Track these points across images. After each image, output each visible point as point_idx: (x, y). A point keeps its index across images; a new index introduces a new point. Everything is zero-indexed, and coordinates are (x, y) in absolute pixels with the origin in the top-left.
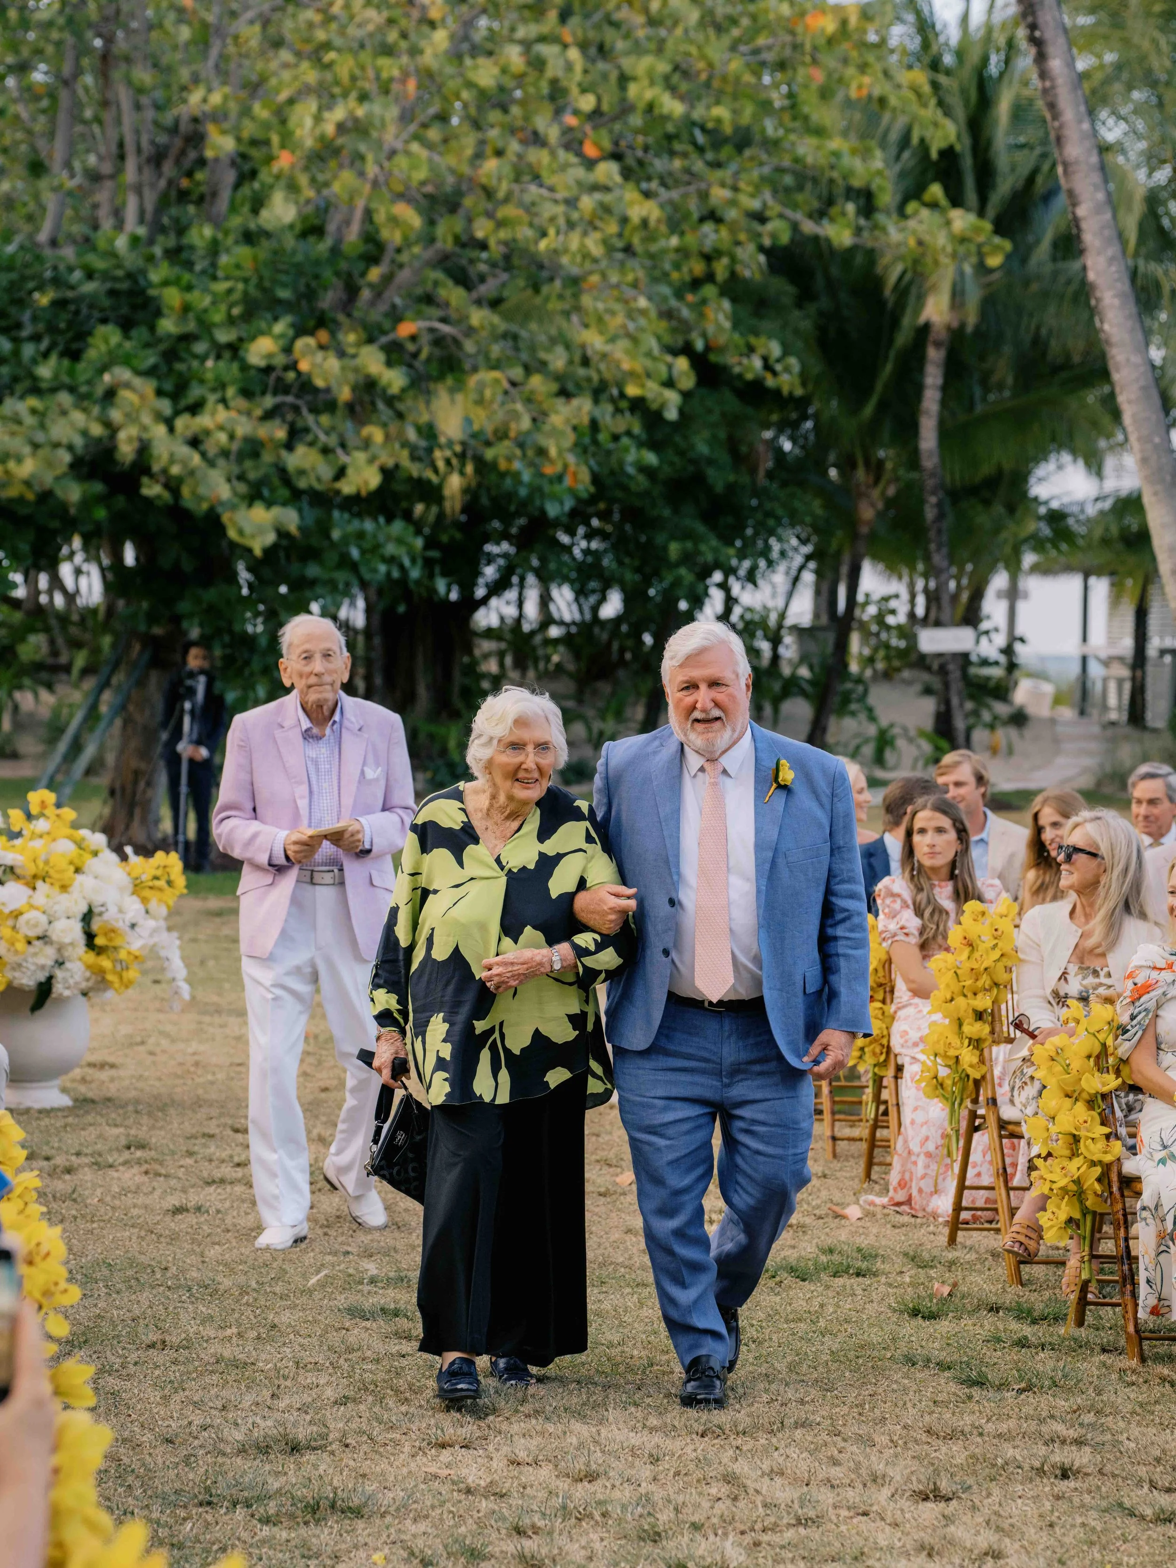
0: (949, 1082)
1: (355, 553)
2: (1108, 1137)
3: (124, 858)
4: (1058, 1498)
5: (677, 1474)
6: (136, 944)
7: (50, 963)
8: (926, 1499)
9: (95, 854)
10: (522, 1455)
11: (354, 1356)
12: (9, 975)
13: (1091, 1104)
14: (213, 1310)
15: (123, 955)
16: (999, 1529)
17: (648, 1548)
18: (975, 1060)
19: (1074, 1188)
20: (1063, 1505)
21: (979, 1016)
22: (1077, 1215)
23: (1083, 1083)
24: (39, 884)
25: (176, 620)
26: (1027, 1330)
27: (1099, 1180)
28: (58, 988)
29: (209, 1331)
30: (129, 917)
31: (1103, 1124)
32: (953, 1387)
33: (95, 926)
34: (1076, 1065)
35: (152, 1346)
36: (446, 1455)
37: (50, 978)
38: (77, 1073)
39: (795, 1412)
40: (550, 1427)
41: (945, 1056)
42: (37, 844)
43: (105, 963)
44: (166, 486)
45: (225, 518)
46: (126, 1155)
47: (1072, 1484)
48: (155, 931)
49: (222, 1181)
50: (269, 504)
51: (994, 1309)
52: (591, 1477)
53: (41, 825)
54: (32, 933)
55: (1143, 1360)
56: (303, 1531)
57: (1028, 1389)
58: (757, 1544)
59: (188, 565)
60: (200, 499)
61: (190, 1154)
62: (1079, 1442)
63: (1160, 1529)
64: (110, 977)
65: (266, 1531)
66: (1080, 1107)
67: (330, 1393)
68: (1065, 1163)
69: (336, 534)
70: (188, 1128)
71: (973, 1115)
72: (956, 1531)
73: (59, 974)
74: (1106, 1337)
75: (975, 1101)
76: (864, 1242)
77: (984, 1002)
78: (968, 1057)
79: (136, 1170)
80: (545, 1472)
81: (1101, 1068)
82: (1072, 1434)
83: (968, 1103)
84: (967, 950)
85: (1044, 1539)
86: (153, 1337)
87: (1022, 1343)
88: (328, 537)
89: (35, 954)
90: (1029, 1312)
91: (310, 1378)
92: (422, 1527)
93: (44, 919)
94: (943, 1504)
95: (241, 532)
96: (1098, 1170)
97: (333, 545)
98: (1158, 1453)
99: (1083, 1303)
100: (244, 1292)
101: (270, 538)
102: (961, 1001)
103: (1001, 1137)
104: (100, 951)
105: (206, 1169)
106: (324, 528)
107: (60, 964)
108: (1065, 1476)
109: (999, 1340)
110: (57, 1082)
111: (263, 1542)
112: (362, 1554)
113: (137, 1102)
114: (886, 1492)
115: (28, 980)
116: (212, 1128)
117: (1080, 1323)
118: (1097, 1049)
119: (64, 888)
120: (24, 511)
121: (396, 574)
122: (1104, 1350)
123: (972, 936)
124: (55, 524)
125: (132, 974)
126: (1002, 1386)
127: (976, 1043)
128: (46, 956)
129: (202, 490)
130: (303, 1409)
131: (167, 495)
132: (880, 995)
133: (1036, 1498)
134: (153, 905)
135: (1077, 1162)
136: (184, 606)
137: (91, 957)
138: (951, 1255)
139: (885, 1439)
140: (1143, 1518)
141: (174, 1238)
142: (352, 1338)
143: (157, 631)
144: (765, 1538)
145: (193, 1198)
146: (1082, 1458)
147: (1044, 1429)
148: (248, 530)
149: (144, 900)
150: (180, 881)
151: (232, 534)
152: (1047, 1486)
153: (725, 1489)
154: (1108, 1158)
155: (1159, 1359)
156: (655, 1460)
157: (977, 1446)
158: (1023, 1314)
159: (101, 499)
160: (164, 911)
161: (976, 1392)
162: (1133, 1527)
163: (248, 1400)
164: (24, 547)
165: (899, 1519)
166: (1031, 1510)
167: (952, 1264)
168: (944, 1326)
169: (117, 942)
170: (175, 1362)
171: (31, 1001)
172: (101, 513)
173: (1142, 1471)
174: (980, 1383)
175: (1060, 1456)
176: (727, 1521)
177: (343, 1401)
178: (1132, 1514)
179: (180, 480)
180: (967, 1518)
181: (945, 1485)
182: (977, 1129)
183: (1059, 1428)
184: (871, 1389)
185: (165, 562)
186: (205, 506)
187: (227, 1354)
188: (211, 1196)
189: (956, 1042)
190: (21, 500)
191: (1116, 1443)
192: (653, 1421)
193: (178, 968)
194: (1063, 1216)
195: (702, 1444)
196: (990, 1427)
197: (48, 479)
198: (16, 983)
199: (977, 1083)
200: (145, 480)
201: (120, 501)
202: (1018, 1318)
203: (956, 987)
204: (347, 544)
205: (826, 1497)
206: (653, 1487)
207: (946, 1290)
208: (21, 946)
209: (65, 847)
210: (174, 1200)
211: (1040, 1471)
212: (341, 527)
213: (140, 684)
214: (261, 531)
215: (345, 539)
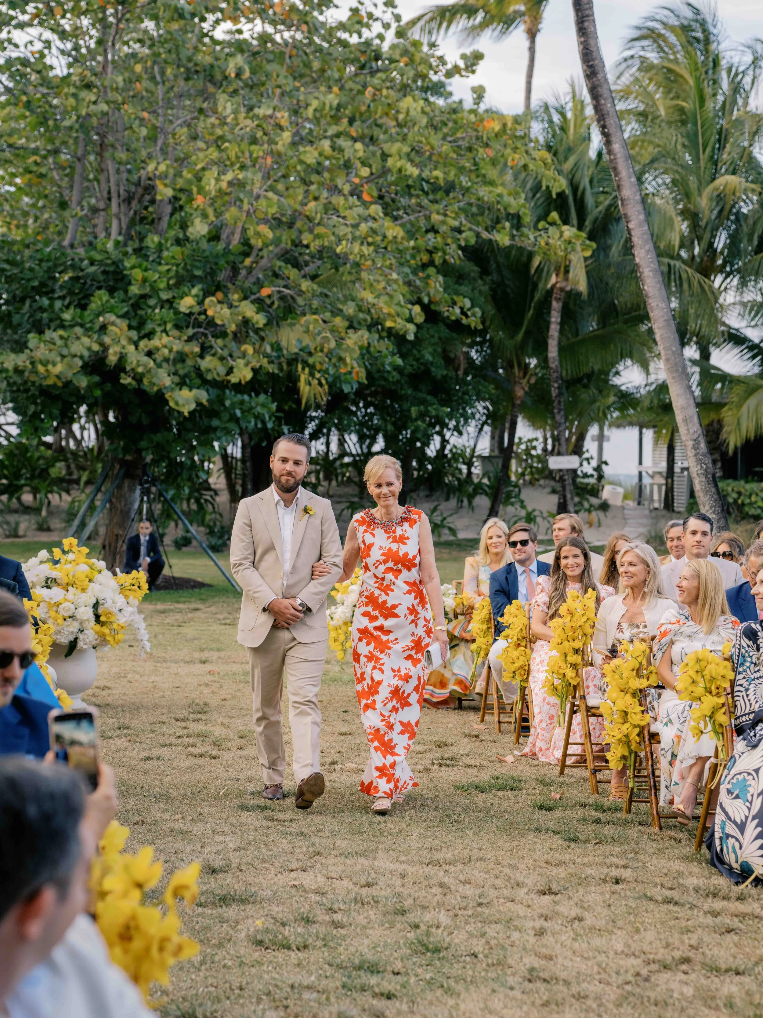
0: (560, 687)
1: (238, 413)
2: (643, 712)
3: (115, 574)
4: (613, 893)
5: (415, 883)
6: (122, 620)
7: (76, 630)
8: (545, 894)
9: (100, 572)
10: (333, 875)
11: (244, 828)
12: (55, 637)
13: (634, 695)
14: (168, 806)
15: (115, 626)
16: (582, 907)
17: (399, 918)
18: (574, 675)
19: (624, 739)
20: (616, 896)
21: (576, 651)
22: (627, 754)
23: (630, 684)
24: (70, 588)
25: (139, 451)
26: (600, 815)
27: (638, 735)
28: (80, 644)
29: (166, 816)
30: (119, 606)
31: (640, 705)
32: (560, 842)
33: (100, 610)
34: (625, 675)
35: (137, 823)
36: (293, 875)
37: (76, 639)
38: (90, 691)
39: (476, 854)
40: (348, 862)
41: (558, 673)
42: (69, 566)
43: (106, 630)
44: (133, 378)
45: (167, 396)
46: (118, 732)
47: (620, 886)
48: (132, 613)
49: (170, 745)
50: (191, 388)
51: (584, 805)
52: (369, 885)
53: (71, 556)
54: (67, 614)
55: (661, 828)
56: (220, 910)
57: (600, 842)
58: (456, 915)
59: (145, 421)
60: (153, 385)
61: (153, 732)
62: (625, 867)
63: (666, 906)
64: (108, 638)
65: (200, 910)
66: (628, 697)
67: (231, 845)
68: (620, 726)
69: (227, 403)
70: (151, 719)
71: (573, 705)
72: (561, 908)
73: (81, 636)
74: (641, 818)
75: (574, 697)
76: (515, 774)
77: (578, 644)
78: (570, 673)
79: (124, 739)
80: (345, 883)
81: (639, 676)
82: (622, 863)
83: (570, 698)
84: (569, 617)
85: (606, 911)
86: (137, 819)
87: (597, 821)
88: (223, 405)
89: (68, 626)
90: (602, 806)
91: (221, 838)
92: (281, 908)
93: (72, 607)
94: (553, 897)
95: (176, 403)
96: (637, 730)
97: (226, 408)
98: (665, 871)
99: (631, 800)
100: (184, 798)
101: (193, 406)
102: (566, 644)
103: (588, 716)
104: (102, 624)
105: (162, 740)
106: (221, 400)
107: (81, 631)
108: (617, 882)
109: (585, 820)
110: (80, 695)
111: (199, 915)
112: (250, 921)
113: (123, 706)
114: (525, 890)
115: (65, 640)
116: (164, 718)
117: (629, 811)
118: (637, 666)
119: (83, 590)
120: (56, 392)
121: (259, 426)
122: (640, 824)
123: (572, 609)
124: (73, 399)
125: (120, 637)
126: (586, 841)
127: (574, 666)
128: (74, 627)
129: (154, 380)
130: (218, 853)
131: (134, 383)
132: (523, 644)
133: (602, 893)
134: (131, 599)
135: (627, 725)
136: (143, 444)
137: (98, 627)
138: (561, 780)
139: (524, 866)
140: (657, 901)
141: (146, 772)
142: (242, 820)
143: (128, 457)
144: (460, 913)
145: (155, 753)
146: (627, 874)
147: (607, 861)
148: (181, 402)
149: (126, 597)
150: (145, 586)
151: (171, 404)
152: (608, 887)
153: (439, 890)
154: (643, 723)
155: (669, 827)
156: (403, 876)
157: (572, 869)
158: (599, 808)
159: (98, 385)
160: (137, 602)
161: (572, 845)
162: (651, 906)
163: (188, 849)
164: (56, 412)
165: (530, 903)
166: (599, 898)
167: (561, 784)
168: (557, 814)
169: (112, 619)
170: (149, 831)
171: (65, 651)
172: (98, 393)
173: (658, 880)
174: (575, 840)
175: (615, 873)
176: (440, 905)
177: (239, 849)
178: (651, 899)
179: (142, 375)
180: (566, 903)
181: (554, 887)
182: (575, 712)
183: (615, 860)
184: (517, 843)
185: (133, 419)
186: (155, 389)
187: (176, 827)
188: (165, 752)
189: (563, 665)
190: (54, 386)
191: (644, 867)
192: (403, 858)
193: (144, 634)
194: (619, 755)
195: (427, 870)
196: (579, 860)
197: (69, 375)
198: (59, 641)
199: (575, 687)
200: (122, 375)
201: (108, 387)
202: (596, 810)
203: (564, 636)
204: (234, 408)
205: (493, 894)
206: (401, 889)
207: (558, 796)
208: (60, 621)
209: (83, 568)
210: (145, 754)
211: (605, 881)
212: (230, 399)
213: (119, 487)
214: (187, 402)
215: (233, 405)
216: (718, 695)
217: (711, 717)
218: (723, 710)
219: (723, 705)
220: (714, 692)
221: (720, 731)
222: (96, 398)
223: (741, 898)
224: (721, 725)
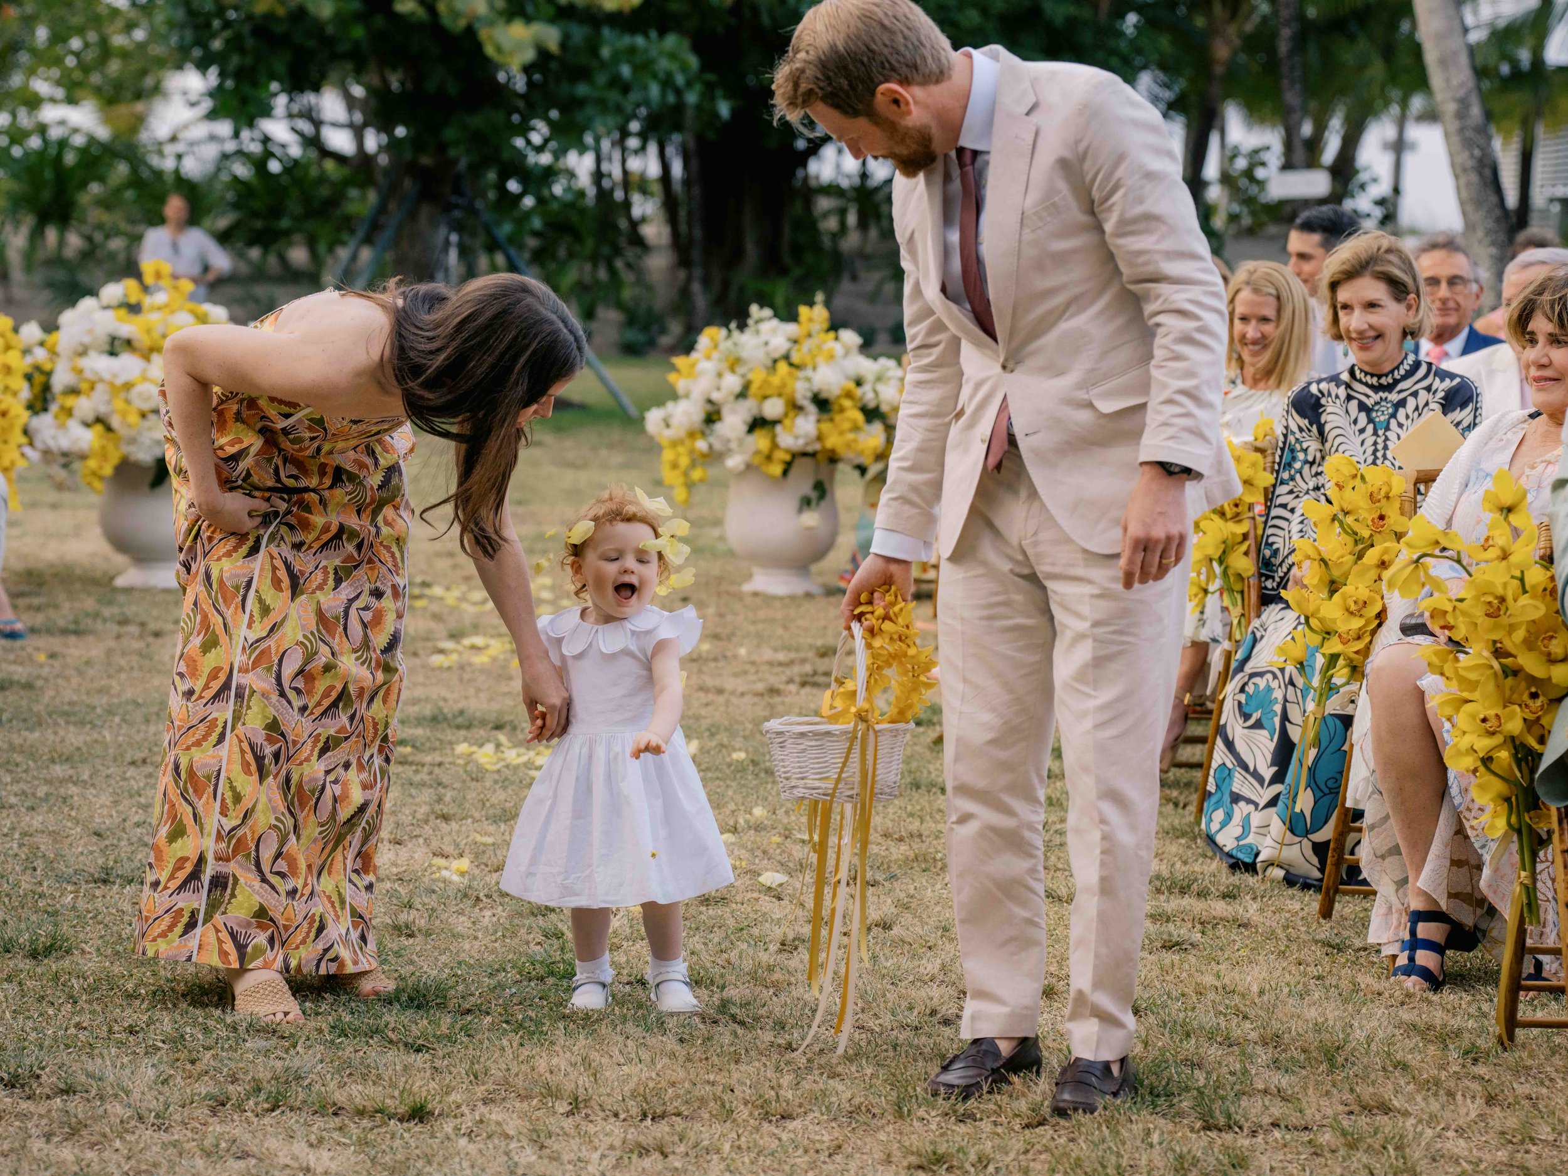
1: (626, 71)
12: (125, 449)
24: (154, 356)
25: (442, 148)
42: (155, 317)
44: (421, 2)
45: (483, 34)
50: (528, 19)
59: (453, 89)
60: (456, 14)
69: (606, 52)
88: (597, 55)
89: (150, 429)
95: (499, 49)
97: (603, 65)
101: (529, 55)
106: (593, 48)
115: (144, 455)
120: (279, 29)
121: (671, 99)
124: (311, 44)
129: (457, 5)
131: (421, 12)
136: (450, 133)
143: (426, 160)
148: (506, 47)
151: (489, 50)
159: (358, 17)
164: (280, 67)
171: (150, 477)
172: (358, 32)
185: (431, 86)
186: (462, 23)
190: (270, 17)
198: (133, 458)
201: (379, 21)
204: (618, 63)
208: (133, 418)
212: (611, 43)
213: (413, 216)
214: (519, 47)
215: (616, 58)
216: (1237, 518)
217: (1221, 561)
218: (1244, 547)
219: (1245, 536)
220: (1229, 515)
221: (1238, 587)
222: (357, 44)
223: (1229, 896)
224: (1240, 577)
